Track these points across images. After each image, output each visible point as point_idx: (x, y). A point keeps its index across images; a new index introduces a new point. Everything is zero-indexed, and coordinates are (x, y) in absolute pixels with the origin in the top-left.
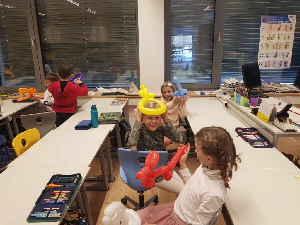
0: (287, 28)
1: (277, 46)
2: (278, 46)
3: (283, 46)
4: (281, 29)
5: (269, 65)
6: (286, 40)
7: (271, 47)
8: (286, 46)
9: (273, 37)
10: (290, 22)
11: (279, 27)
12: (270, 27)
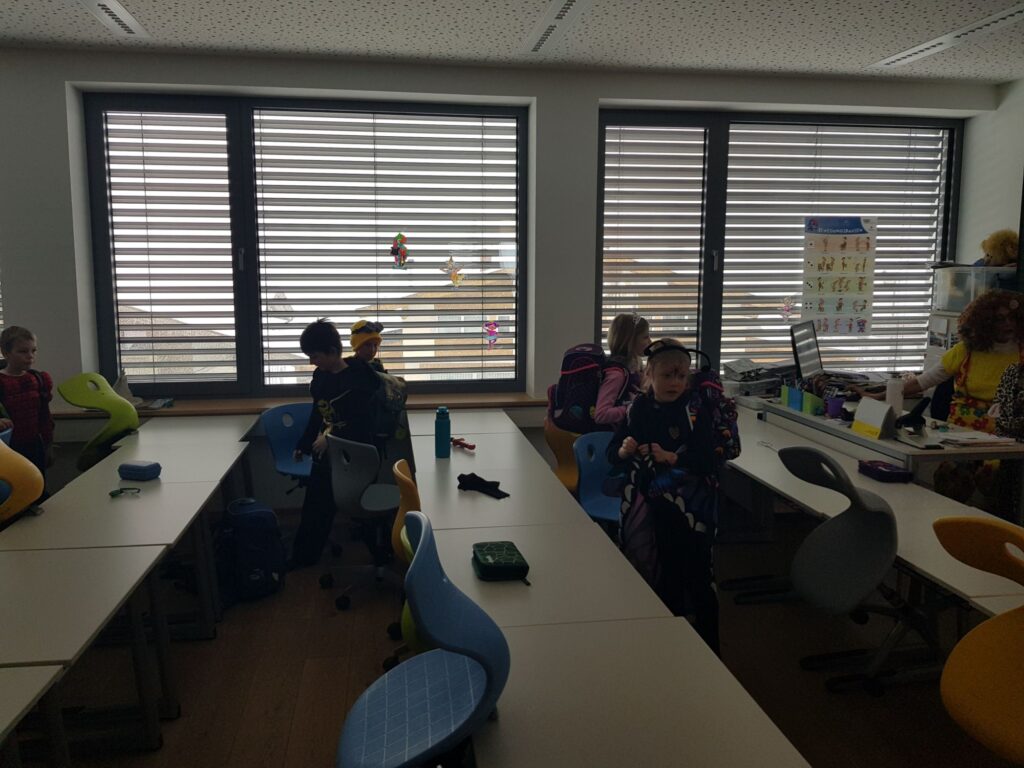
0: (861, 246)
1: (841, 284)
2: (844, 285)
3: (854, 285)
4: (847, 246)
5: (826, 327)
6: (860, 271)
7: (827, 285)
8: (860, 284)
9: (832, 264)
10: (864, 232)
11: (842, 243)
12: (825, 242)
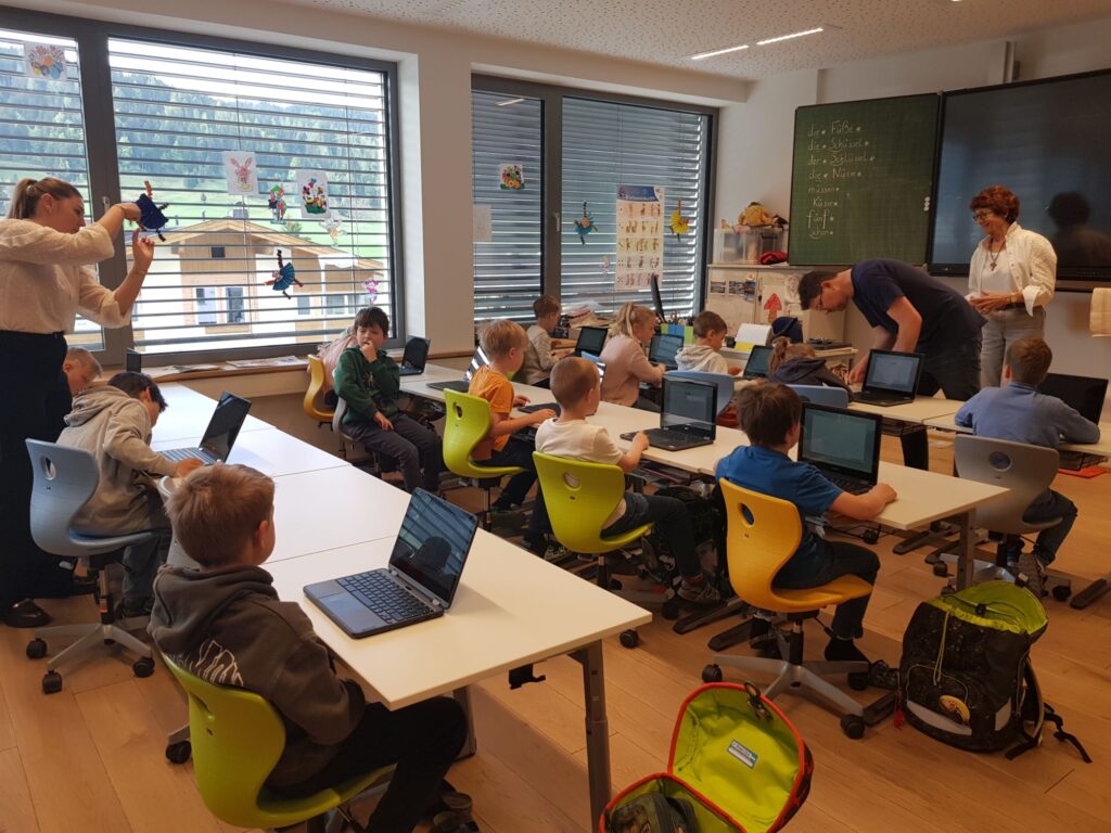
0: (654, 212)
1: (641, 244)
2: (644, 245)
3: (650, 246)
4: (645, 212)
5: (633, 280)
6: (653, 234)
8: (654, 244)
9: (636, 226)
10: (656, 200)
12: (631, 208)
